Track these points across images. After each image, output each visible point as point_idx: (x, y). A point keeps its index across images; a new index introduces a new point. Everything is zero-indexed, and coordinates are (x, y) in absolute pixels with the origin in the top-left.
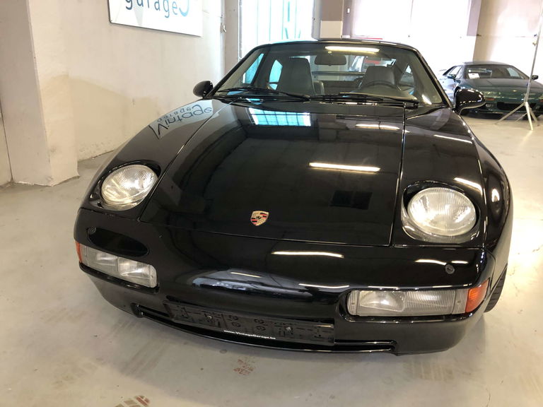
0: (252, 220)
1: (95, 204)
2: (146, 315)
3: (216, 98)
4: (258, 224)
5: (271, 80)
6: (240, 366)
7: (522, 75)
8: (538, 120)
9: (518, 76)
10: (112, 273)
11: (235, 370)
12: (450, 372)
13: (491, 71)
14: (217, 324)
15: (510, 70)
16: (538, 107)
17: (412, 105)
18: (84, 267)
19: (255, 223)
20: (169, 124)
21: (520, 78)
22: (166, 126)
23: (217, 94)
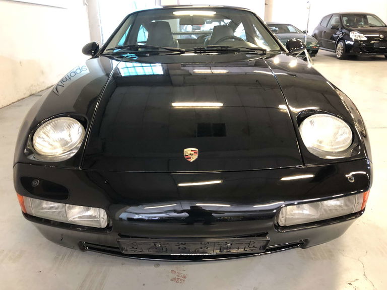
0: (186, 157)
1: (31, 157)
2: (91, 249)
3: (104, 55)
4: (192, 160)
5: (138, 41)
6: (175, 276)
7: (297, 31)
8: (313, 60)
9: (295, 31)
10: (60, 219)
11: (171, 280)
12: (330, 251)
13: (277, 29)
14: (164, 250)
15: (290, 28)
16: (311, 52)
17: (261, 52)
18: (28, 216)
19: (189, 160)
20: (64, 83)
21: (297, 33)
22: (62, 85)
23: (105, 52)
